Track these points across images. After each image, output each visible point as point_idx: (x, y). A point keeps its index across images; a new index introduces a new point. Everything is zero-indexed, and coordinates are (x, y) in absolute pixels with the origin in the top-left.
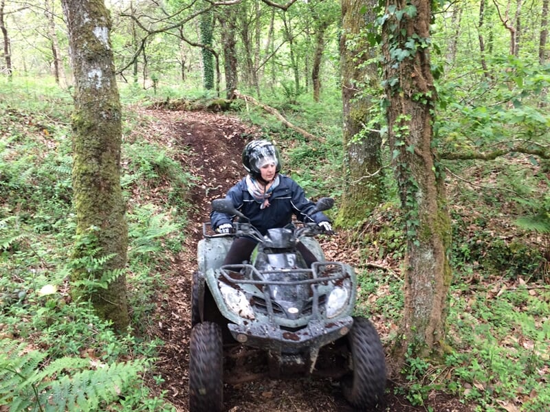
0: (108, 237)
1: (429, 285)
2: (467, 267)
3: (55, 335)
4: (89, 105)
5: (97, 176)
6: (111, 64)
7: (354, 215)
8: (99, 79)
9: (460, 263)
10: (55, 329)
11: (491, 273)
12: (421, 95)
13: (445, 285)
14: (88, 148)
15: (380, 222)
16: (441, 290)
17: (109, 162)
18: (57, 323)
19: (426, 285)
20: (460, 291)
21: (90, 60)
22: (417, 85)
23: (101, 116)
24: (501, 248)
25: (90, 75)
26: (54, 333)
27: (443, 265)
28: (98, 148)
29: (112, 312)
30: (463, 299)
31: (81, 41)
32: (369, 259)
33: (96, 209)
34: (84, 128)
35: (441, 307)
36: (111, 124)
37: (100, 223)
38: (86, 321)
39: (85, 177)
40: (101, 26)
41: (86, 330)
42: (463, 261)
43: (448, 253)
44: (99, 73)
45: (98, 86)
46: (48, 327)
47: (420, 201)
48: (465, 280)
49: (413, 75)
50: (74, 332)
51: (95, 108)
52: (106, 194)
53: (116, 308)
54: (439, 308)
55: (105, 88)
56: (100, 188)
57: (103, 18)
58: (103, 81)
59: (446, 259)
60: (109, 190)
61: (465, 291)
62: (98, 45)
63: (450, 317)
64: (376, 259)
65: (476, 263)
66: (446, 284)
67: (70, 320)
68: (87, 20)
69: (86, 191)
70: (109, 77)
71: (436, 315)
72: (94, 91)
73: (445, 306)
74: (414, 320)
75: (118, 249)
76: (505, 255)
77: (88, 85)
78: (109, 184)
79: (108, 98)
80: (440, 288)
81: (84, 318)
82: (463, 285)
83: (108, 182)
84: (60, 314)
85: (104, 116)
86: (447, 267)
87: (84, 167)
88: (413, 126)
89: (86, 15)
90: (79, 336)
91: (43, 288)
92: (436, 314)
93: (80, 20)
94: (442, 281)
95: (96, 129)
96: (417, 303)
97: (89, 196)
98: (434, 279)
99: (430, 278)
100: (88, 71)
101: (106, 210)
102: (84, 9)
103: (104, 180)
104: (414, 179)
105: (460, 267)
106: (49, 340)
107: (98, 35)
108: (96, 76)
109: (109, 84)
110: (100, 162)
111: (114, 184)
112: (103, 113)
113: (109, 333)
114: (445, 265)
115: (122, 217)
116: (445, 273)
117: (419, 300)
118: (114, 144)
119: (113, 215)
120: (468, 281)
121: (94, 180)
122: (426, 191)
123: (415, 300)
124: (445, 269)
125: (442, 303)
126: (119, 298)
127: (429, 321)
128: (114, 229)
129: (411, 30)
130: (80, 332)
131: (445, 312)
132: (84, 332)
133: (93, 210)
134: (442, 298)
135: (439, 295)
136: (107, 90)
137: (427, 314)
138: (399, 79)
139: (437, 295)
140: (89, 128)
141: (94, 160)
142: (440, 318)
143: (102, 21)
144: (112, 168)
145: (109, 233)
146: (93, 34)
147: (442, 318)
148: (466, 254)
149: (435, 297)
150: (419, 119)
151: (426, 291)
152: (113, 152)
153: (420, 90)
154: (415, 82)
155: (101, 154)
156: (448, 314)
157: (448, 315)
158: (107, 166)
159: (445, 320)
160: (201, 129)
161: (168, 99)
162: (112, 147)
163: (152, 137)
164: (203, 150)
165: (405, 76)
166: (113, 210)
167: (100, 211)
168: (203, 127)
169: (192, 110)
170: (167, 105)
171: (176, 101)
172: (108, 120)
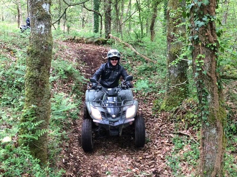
0: (40, 111)
1: (214, 148)
2: (234, 137)
3: (9, 165)
4: (37, 42)
5: (38, 79)
6: (49, 22)
7: (171, 104)
8: (43, 29)
9: (231, 135)
10: (9, 162)
12: (210, 45)
13: (223, 149)
14: (34, 64)
15: (186, 109)
16: (221, 151)
17: (44, 72)
18: (10, 158)
19: (212, 148)
20: (230, 151)
21: (39, 20)
22: (208, 40)
23: (42, 48)
25: (38, 27)
26: (8, 164)
27: (222, 137)
28: (39, 64)
30: (232, 156)
31: (36, 10)
32: (179, 129)
33: (35, 96)
34: (33, 54)
35: (220, 161)
36: (47, 52)
37: (37, 103)
38: (25, 157)
39: (31, 79)
40: (46, 3)
41: (25, 163)
42: (232, 134)
43: (225, 131)
44: (43, 26)
45: (42, 33)
46: (5, 160)
47: (209, 101)
48: (233, 145)
49: (206, 34)
50: (19, 164)
51: (40, 44)
52: (42, 88)
54: (219, 162)
55: (45, 34)
56: (38, 85)
58: (45, 30)
59: (223, 134)
60: (43, 86)
61: (233, 151)
62: (44, 12)
63: (225, 167)
64: (183, 129)
66: (224, 148)
67: (16, 156)
69: (31, 86)
70: (48, 28)
71: (218, 165)
72: (40, 35)
73: (223, 161)
74: (205, 167)
75: (45, 118)
77: (37, 32)
78: (43, 83)
79: (47, 39)
80: (220, 150)
81: (24, 156)
82: (232, 147)
83: (43, 82)
84: (12, 153)
85: (44, 48)
86: (224, 138)
87: (32, 74)
88: (206, 61)
90: (21, 166)
91: (5, 138)
92: (217, 165)
94: (221, 146)
95: (39, 54)
96: (207, 157)
97: (33, 89)
98: (217, 145)
99: (214, 144)
100: (37, 25)
101: (41, 97)
103: (41, 80)
104: (206, 89)
105: (230, 137)
106: (5, 168)
107: (44, 8)
108: (42, 28)
109: (48, 32)
110: (40, 71)
111: (46, 83)
112: (44, 46)
113: (38, 165)
114: (223, 137)
115: (48, 101)
116: (223, 142)
117: (208, 156)
118: (47, 62)
119: (44, 100)
120: (235, 145)
121: (36, 81)
122: (213, 95)
123: (206, 156)
124: (223, 139)
125: (221, 159)
127: (213, 168)
128: (44, 107)
129: (205, 12)
130: (22, 164)
131: (222, 164)
132: (24, 164)
133: (34, 96)
134: (221, 156)
135: (220, 154)
136: (47, 35)
137: (213, 165)
138: (199, 36)
139: (218, 154)
140: (35, 54)
141: (36, 70)
142: (220, 167)
143: (47, 1)
144: (46, 75)
145: (41, 109)
146: (42, 7)
147: (221, 167)
148: (234, 130)
149: (217, 155)
150: (209, 57)
151: (212, 151)
152: (47, 66)
153: (210, 42)
154: (207, 38)
155: (40, 67)
156: (225, 165)
157: (224, 166)
158: (43, 74)
159: (223, 169)
160: (91, 54)
161: (75, 37)
162: (47, 64)
163: (65, 56)
164: (92, 65)
165: (202, 34)
166: (44, 97)
167: (37, 97)
168: (92, 53)
169: (87, 43)
170: (74, 40)
171: (79, 38)
172: (46, 50)
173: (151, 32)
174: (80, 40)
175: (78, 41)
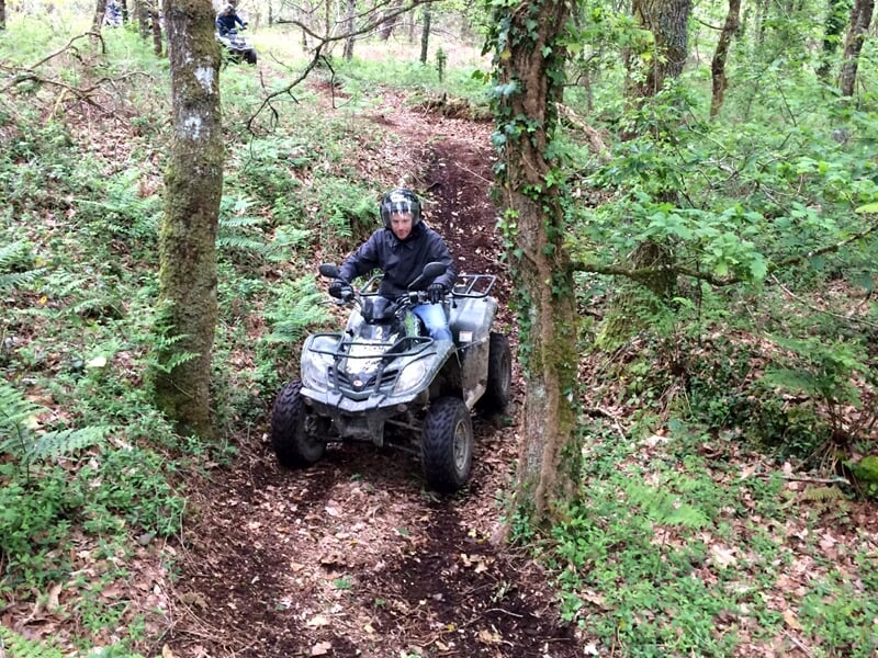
0: (187, 315)
4: (183, 158)
5: (183, 241)
6: (214, 110)
8: (197, 128)
11: (754, 449)
12: (530, 188)
14: (176, 208)
16: (553, 440)
17: (199, 226)
21: (189, 106)
22: (525, 175)
23: (195, 171)
24: (773, 411)
25: (187, 123)
28: (187, 209)
29: (184, 403)
31: (181, 83)
32: (603, 402)
33: (177, 280)
34: (174, 185)
36: (206, 181)
37: (180, 296)
39: (169, 241)
40: (205, 67)
44: (198, 122)
45: (195, 136)
47: (534, 320)
49: (521, 163)
51: (188, 162)
52: (191, 264)
53: (191, 399)
54: (550, 463)
55: (202, 139)
56: (184, 257)
57: (208, 58)
58: (201, 131)
60: (195, 259)
62: (199, 89)
65: (738, 430)
68: (189, 60)
69: (170, 257)
70: (209, 125)
72: (191, 143)
75: (199, 331)
77: (183, 135)
78: (196, 252)
79: (205, 151)
80: (552, 436)
83: (195, 249)
85: (199, 172)
86: (565, 411)
87: (170, 230)
88: (525, 225)
89: (188, 54)
93: (181, 59)
94: (554, 428)
95: (187, 187)
97: (172, 264)
98: (546, 424)
99: (542, 422)
100: (185, 118)
101: (189, 283)
102: (186, 47)
103: (191, 246)
104: (526, 291)
107: (199, 78)
108: (194, 125)
109: (208, 134)
110: (188, 226)
111: (203, 253)
112: (197, 168)
115: (209, 293)
118: (208, 205)
119: (197, 289)
121: (179, 246)
122: (539, 306)
124: (561, 412)
126: (196, 389)
128: (196, 306)
129: (516, 110)
133: (174, 281)
135: (550, 446)
136: (205, 142)
138: (506, 166)
139: (547, 445)
140: (179, 186)
141: (181, 222)
143: (206, 60)
144: (203, 234)
145: (190, 310)
146: (194, 76)
150: (534, 216)
152: (205, 214)
153: (530, 183)
154: (523, 172)
155: (190, 216)
158: (196, 231)
161: (445, 99)
162: (205, 209)
165: (512, 162)
166: (197, 284)
167: (181, 282)
168: (467, 156)
170: (441, 108)
171: (456, 101)
172: (203, 176)
174: (460, 108)
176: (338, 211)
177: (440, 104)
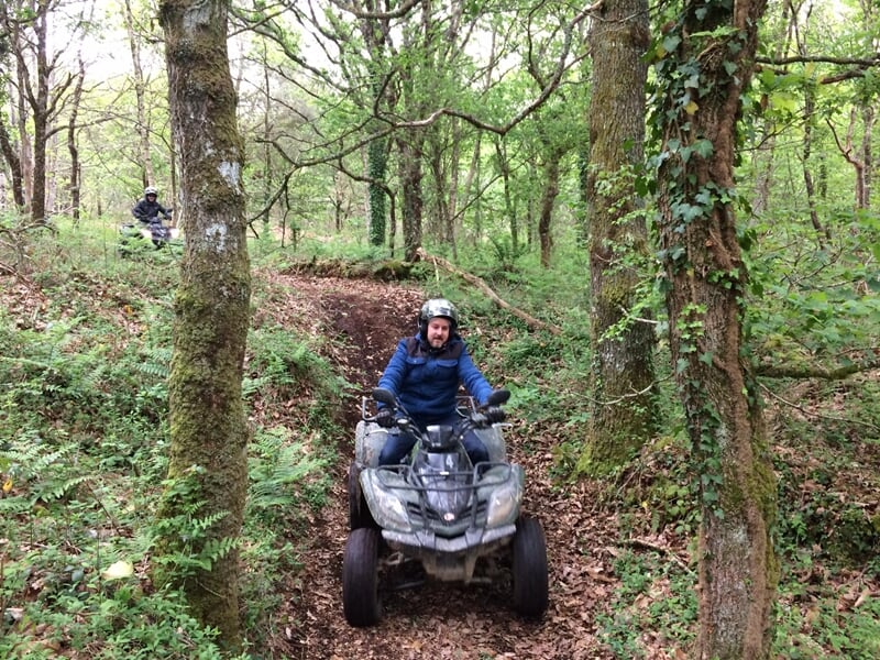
0: (216, 484)
1: (740, 586)
2: (801, 553)
3: (126, 647)
4: (204, 277)
5: (207, 386)
6: (241, 216)
7: (608, 456)
8: (222, 238)
9: (791, 547)
10: (127, 637)
11: (842, 566)
12: (722, 274)
13: (767, 588)
14: (196, 341)
15: (653, 469)
16: (762, 597)
17: (227, 364)
18: (130, 626)
19: (736, 587)
20: (790, 595)
21: (211, 210)
22: (714, 259)
23: (221, 293)
24: (857, 522)
25: (208, 232)
26: (125, 644)
27: (764, 553)
28: (211, 343)
29: (213, 609)
30: (796, 610)
31: (199, 182)
32: (635, 531)
33: (201, 438)
34: (193, 312)
35: (762, 625)
36: (234, 306)
37: (206, 460)
38: (175, 623)
39: (189, 387)
40: (230, 161)
41: (174, 640)
42: (794, 542)
43: (771, 533)
44: (223, 230)
45: (220, 248)
46: (115, 632)
47: (723, 443)
48: (799, 576)
49: (708, 243)
50: (156, 643)
51: (212, 282)
52: (219, 415)
53: (221, 602)
54: (759, 628)
55: (229, 251)
56: (210, 406)
57: (233, 150)
58: (227, 241)
59: (769, 543)
60: (225, 408)
61: (799, 596)
62: (224, 188)
63: (777, 643)
64: (646, 533)
65: (817, 547)
66: (770, 585)
67: (148, 622)
68: (210, 151)
69: (189, 408)
70: (237, 234)
71: (755, 639)
72: (214, 256)
73: (769, 625)
74: (715, 646)
75: (231, 505)
76: (865, 534)
77: (204, 247)
78: (225, 399)
79: (233, 266)
80: (761, 592)
81: (172, 619)
82: (795, 585)
83: (223, 395)
84: (134, 610)
85: (225, 293)
86: (771, 557)
87: (189, 372)
88: (710, 323)
89: (208, 145)
90: (161, 651)
91: (113, 565)
92: (752, 638)
93: (199, 151)
94: (763, 580)
95: (211, 313)
96: (721, 616)
97: (193, 417)
98: (749, 576)
99: (742, 575)
100: (205, 226)
101: (217, 440)
102: (206, 136)
103: (218, 391)
104: (713, 407)
105: (789, 553)
106: (116, 656)
107: (224, 174)
108: (218, 234)
109: (236, 245)
110: (213, 365)
111: (232, 399)
112: (224, 288)
113: (212, 647)
114: (767, 553)
115: (240, 452)
116: (768, 567)
117: (725, 612)
118: (237, 336)
119: (228, 448)
120: (805, 578)
121: (202, 392)
122: (732, 427)
123: (718, 612)
124: (767, 559)
125: (764, 619)
126: (227, 586)
127: (741, 649)
128: (227, 471)
129: (703, 177)
130: (165, 643)
131: (769, 634)
132: (171, 644)
133: (197, 440)
134: (765, 610)
135: (760, 605)
136: (232, 255)
137: (739, 638)
138: (686, 249)
139: (755, 605)
140: (200, 312)
141: (204, 360)
142: (760, 645)
143: (231, 153)
144: (231, 374)
145: (219, 477)
146: (218, 172)
147: (764, 644)
148: (800, 531)
149: (751, 608)
150: (719, 312)
151: (736, 596)
152: (234, 348)
153: (720, 267)
154: (711, 255)
155: (215, 352)
156: (774, 638)
157: (774, 640)
158: (223, 371)
159: (769, 649)
160: (362, 308)
161: (315, 259)
162: (234, 342)
163: (287, 318)
164: (366, 342)
165: (694, 244)
166: (228, 440)
167: (207, 441)
168: (366, 305)
169: (351, 277)
170: (312, 269)
171: (326, 262)
172: (230, 299)
173: (543, 241)
174: (330, 268)
175: (326, 272)
176: (278, 358)
177: (311, 265)
